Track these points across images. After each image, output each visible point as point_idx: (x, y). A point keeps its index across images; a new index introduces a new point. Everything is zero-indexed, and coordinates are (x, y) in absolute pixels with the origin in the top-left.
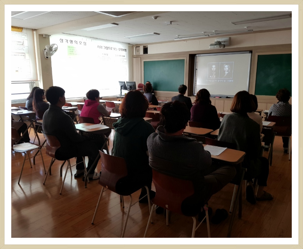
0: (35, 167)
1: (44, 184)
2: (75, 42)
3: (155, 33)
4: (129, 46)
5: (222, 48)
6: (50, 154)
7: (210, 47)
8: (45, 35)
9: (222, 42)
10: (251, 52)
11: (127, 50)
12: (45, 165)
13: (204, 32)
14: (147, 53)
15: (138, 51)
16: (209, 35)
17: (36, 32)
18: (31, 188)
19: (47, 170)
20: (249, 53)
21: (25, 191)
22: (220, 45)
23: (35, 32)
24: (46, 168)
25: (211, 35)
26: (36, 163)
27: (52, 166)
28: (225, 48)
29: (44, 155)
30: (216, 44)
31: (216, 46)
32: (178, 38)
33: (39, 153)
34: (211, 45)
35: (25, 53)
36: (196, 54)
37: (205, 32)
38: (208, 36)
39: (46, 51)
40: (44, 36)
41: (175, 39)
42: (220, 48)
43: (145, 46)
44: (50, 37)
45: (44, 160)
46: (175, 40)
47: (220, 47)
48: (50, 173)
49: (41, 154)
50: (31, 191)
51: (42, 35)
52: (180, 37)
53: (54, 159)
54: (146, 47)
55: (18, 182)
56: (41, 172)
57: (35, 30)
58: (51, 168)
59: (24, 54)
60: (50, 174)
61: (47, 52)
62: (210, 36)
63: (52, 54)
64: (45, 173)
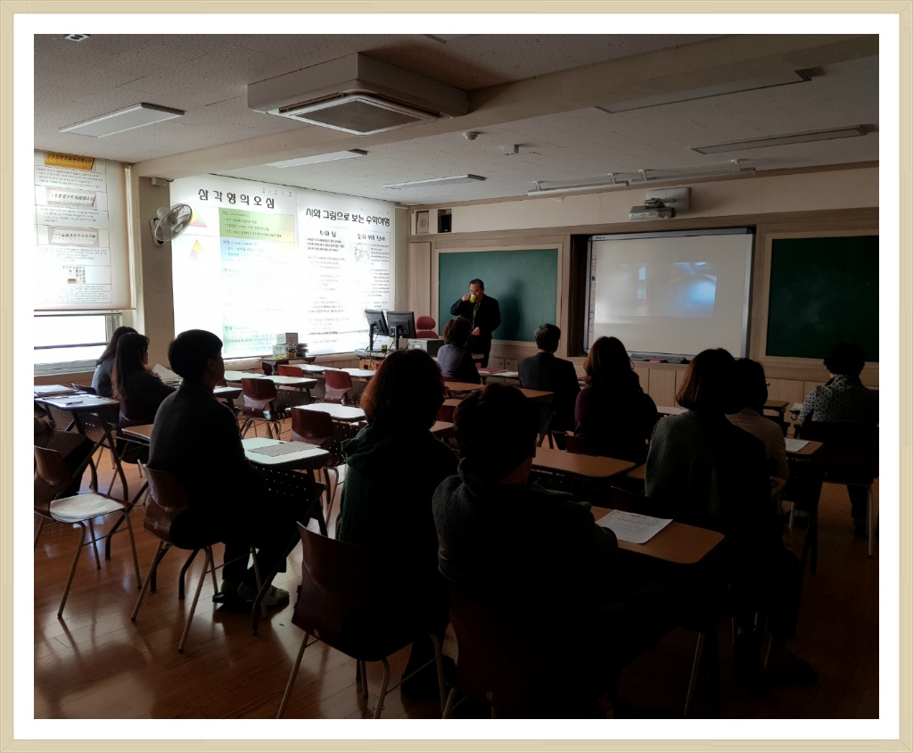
0: (109, 567)
1: (133, 620)
2: (243, 197)
3: (470, 176)
4: (397, 211)
5: (666, 218)
6: (156, 527)
7: (630, 215)
8: (157, 178)
9: (667, 201)
10: (752, 229)
11: (392, 222)
12: (139, 561)
13: (615, 174)
14: (449, 230)
15: (425, 223)
16: (627, 183)
17: (132, 169)
18: (93, 629)
19: (145, 575)
20: (748, 233)
21: (77, 640)
22: (659, 211)
23: (128, 171)
24: (140, 570)
25: (634, 183)
26: (112, 554)
27: (159, 565)
28: (676, 218)
29: (139, 530)
30: (647, 208)
31: (647, 214)
32: (536, 190)
33: (124, 524)
34: (635, 210)
35: (97, 230)
36: (591, 235)
37: (617, 174)
38: (625, 184)
39: (158, 223)
40: (154, 182)
41: (530, 191)
42: (661, 219)
43: (444, 211)
44: (171, 183)
45: (137, 546)
46: (529, 194)
47: (660, 216)
48: (151, 586)
49: (130, 527)
50: (93, 639)
51: (150, 179)
52: (543, 186)
53: (165, 543)
54: (447, 213)
55: (56, 613)
56: (126, 583)
57: (131, 165)
58: (158, 571)
59: (95, 234)
60: (154, 589)
61: (160, 228)
62: (630, 183)
63: (175, 234)
64: (137, 585)
